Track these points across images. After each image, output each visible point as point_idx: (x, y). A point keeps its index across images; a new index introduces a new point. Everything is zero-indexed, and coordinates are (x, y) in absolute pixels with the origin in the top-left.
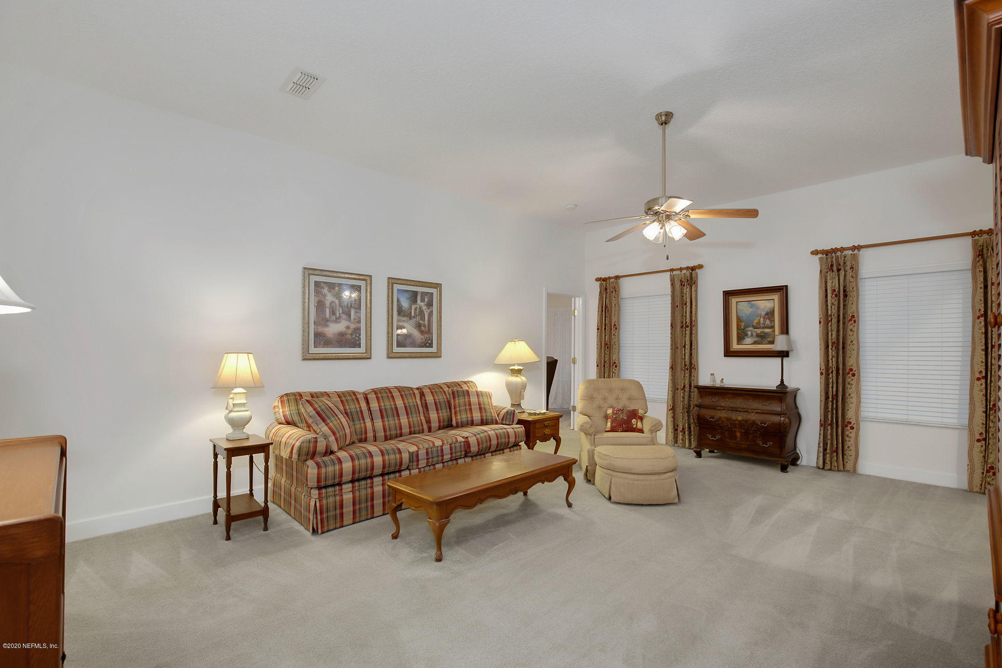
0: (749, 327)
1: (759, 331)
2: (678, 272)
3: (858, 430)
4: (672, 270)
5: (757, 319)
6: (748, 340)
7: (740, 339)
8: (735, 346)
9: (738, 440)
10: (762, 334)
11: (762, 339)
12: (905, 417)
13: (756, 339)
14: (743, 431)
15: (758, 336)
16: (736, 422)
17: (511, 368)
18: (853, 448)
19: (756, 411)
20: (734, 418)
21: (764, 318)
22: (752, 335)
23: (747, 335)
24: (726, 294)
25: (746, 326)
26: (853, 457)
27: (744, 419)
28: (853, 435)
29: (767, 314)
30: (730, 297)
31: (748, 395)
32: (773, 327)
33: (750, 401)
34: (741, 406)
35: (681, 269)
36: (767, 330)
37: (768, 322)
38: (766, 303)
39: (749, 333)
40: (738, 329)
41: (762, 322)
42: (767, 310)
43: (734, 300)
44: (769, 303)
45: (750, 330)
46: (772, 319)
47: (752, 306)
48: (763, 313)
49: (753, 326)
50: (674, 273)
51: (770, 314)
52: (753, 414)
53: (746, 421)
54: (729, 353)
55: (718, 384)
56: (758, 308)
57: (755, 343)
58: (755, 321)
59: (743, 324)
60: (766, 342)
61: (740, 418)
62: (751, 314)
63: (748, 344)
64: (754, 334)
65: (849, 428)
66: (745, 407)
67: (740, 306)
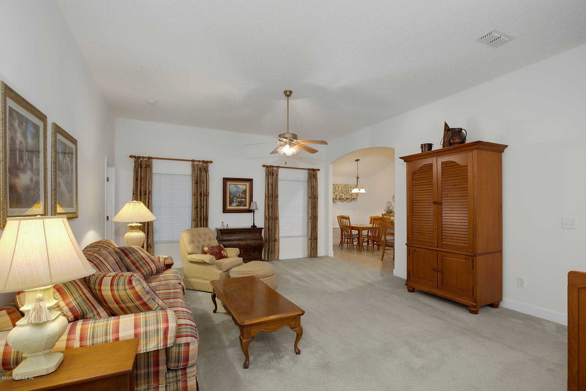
0: (235, 197)
1: (239, 200)
2: (198, 163)
3: (279, 242)
4: (193, 161)
5: (238, 194)
6: (234, 204)
7: (231, 203)
8: (228, 207)
9: (242, 254)
10: (241, 201)
11: (241, 204)
12: (289, 235)
13: (238, 204)
14: (244, 250)
15: (239, 202)
16: (242, 246)
17: (129, 225)
18: (277, 250)
19: (250, 239)
20: (241, 244)
21: (242, 193)
22: (236, 202)
23: (234, 201)
24: (225, 179)
25: (233, 197)
26: (277, 253)
27: (246, 243)
28: (277, 244)
29: (243, 192)
30: (227, 181)
31: (246, 231)
32: (246, 198)
33: (247, 234)
34: (244, 237)
35: (199, 161)
36: (243, 200)
37: (243, 195)
38: (242, 186)
39: (235, 201)
40: (229, 198)
41: (241, 195)
42: (243, 190)
43: (228, 183)
44: (244, 186)
45: (235, 199)
46: (245, 194)
47: (236, 187)
48: (241, 191)
49: (237, 197)
50: (195, 163)
51: (245, 192)
52: (249, 241)
53: (247, 244)
54: (225, 211)
55: (225, 227)
56: (239, 188)
57: (237, 206)
58: (238, 195)
59: (232, 196)
60: (242, 205)
61: (244, 243)
62: (236, 191)
63: (234, 207)
64: (237, 201)
65: (276, 241)
66: (245, 238)
67: (231, 187)
